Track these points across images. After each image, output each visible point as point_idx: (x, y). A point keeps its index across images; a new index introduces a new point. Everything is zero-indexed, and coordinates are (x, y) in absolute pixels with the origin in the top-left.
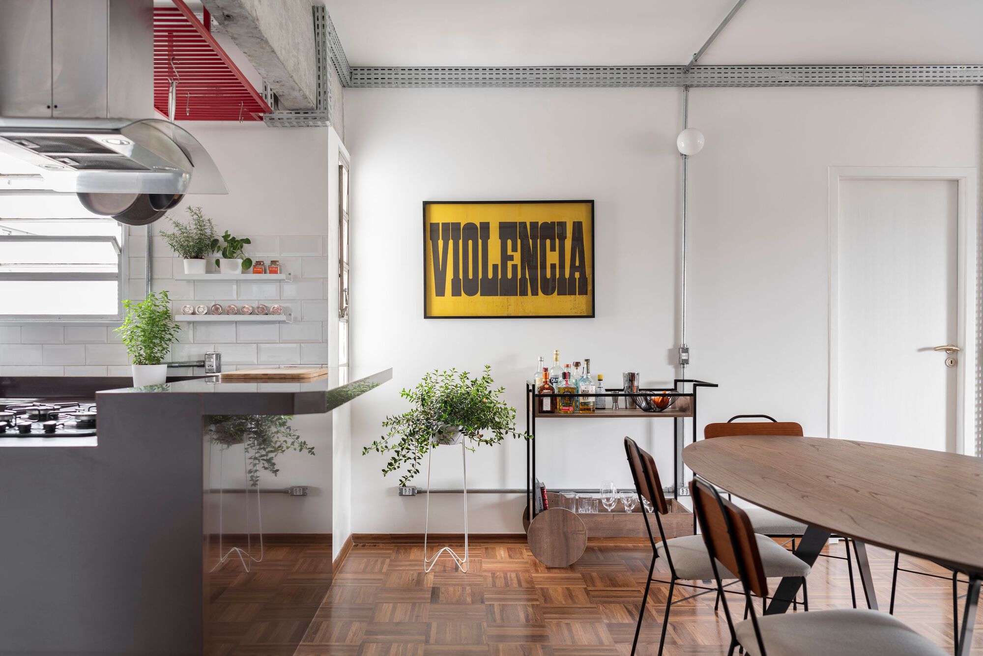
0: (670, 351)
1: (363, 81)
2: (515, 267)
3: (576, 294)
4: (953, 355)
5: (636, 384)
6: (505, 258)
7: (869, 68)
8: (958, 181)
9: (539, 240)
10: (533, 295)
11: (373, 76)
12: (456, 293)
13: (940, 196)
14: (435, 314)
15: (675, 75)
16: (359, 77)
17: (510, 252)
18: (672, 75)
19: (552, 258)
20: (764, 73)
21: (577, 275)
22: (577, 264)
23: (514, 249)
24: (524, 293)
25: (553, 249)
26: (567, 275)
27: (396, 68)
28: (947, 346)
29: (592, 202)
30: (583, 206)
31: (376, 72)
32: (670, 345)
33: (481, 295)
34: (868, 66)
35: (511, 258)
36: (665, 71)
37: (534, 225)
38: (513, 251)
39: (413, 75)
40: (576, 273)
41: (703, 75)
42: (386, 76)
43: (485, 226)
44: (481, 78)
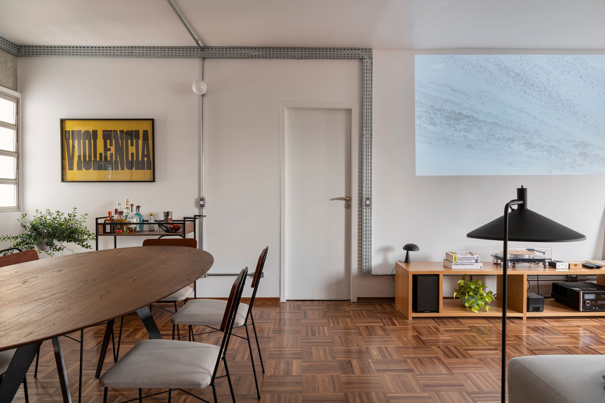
0: (196, 200)
1: (25, 53)
2: (111, 154)
3: (145, 169)
4: (348, 201)
5: (170, 217)
6: (106, 149)
7: (299, 49)
8: (351, 110)
9: (124, 140)
10: (122, 169)
11: (31, 51)
12: (79, 168)
13: (341, 118)
14: (68, 179)
15: (196, 52)
16: (23, 51)
17: (108, 147)
18: (194, 52)
19: (132, 150)
20: (243, 51)
21: (146, 159)
22: (146, 153)
23: (111, 145)
24: (117, 169)
25: (132, 145)
26: (140, 159)
27: (44, 46)
28: (345, 198)
29: (153, 120)
30: (149, 121)
31: (33, 48)
32: (196, 196)
33: (93, 170)
34: (298, 48)
35: (110, 150)
36: (190, 49)
37: (122, 132)
38: (110, 146)
39: (53, 50)
40: (145, 158)
41: (210, 52)
42: (38, 51)
43: (95, 133)
44: (90, 52)
